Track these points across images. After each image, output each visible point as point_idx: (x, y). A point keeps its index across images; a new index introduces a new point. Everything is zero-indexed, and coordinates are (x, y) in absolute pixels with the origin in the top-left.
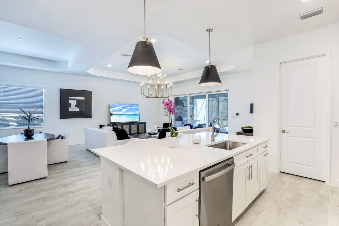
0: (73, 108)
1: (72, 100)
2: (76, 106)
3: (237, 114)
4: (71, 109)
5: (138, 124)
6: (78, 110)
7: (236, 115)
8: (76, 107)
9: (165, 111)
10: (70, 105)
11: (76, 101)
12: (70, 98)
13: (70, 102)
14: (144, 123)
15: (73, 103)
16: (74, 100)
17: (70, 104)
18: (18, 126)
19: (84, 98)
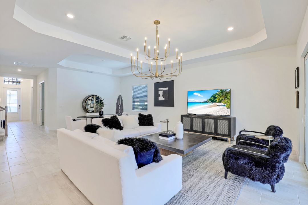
12: (159, 89)
14: (228, 120)
17: (159, 94)
19: (168, 88)
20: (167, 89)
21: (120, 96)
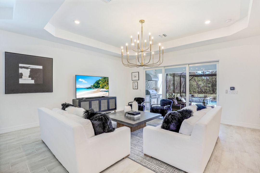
1: (23, 69)
2: (29, 77)
3: (233, 89)
5: (108, 99)
6: (32, 82)
7: (231, 89)
8: (30, 79)
9: (134, 85)
10: (21, 76)
11: (29, 70)
12: (20, 65)
13: (21, 71)
14: (115, 98)
15: (25, 72)
16: (27, 68)
17: (21, 74)
20: (41, 67)
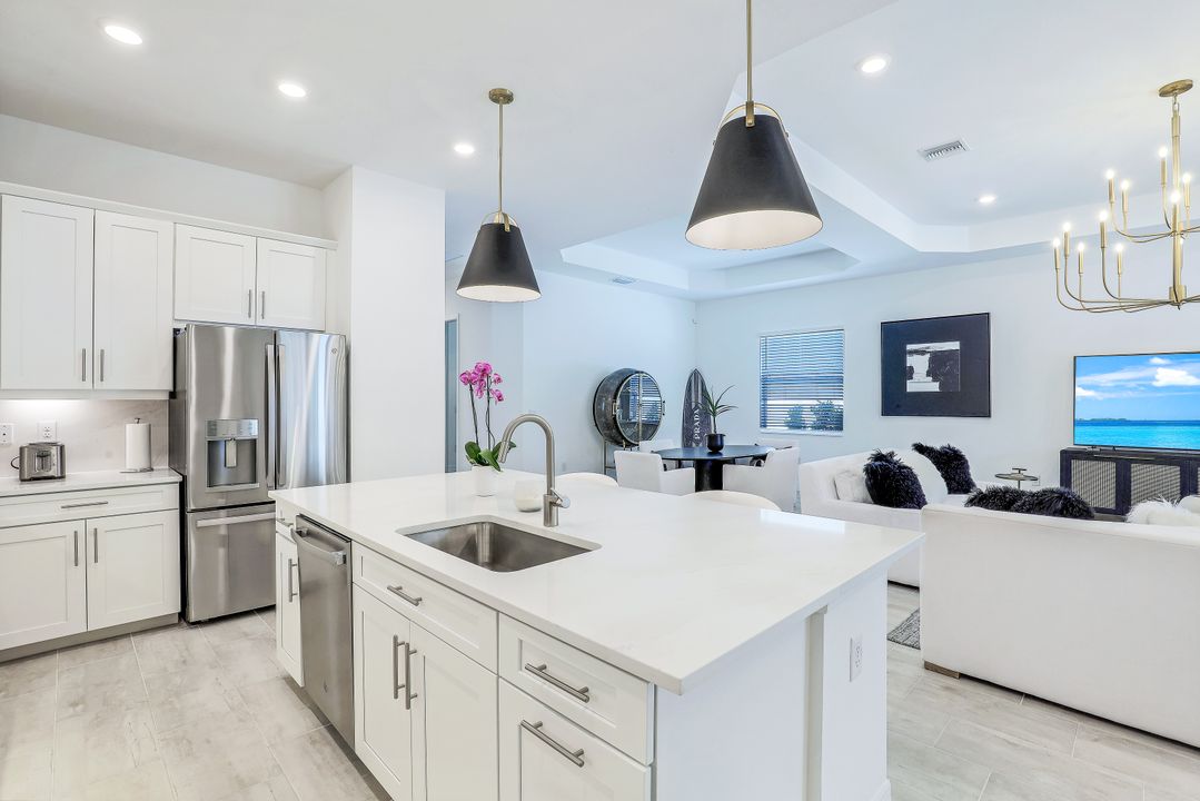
0: (921, 382)
1: (916, 357)
2: (928, 375)
4: (911, 387)
6: (935, 387)
8: (930, 378)
10: (909, 373)
11: (928, 356)
12: (910, 347)
13: (911, 361)
15: (919, 364)
16: (922, 353)
17: (911, 368)
18: (791, 427)
19: (958, 343)
20: (955, 346)
21: (696, 375)
